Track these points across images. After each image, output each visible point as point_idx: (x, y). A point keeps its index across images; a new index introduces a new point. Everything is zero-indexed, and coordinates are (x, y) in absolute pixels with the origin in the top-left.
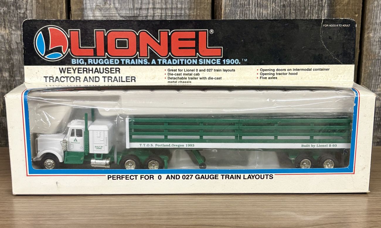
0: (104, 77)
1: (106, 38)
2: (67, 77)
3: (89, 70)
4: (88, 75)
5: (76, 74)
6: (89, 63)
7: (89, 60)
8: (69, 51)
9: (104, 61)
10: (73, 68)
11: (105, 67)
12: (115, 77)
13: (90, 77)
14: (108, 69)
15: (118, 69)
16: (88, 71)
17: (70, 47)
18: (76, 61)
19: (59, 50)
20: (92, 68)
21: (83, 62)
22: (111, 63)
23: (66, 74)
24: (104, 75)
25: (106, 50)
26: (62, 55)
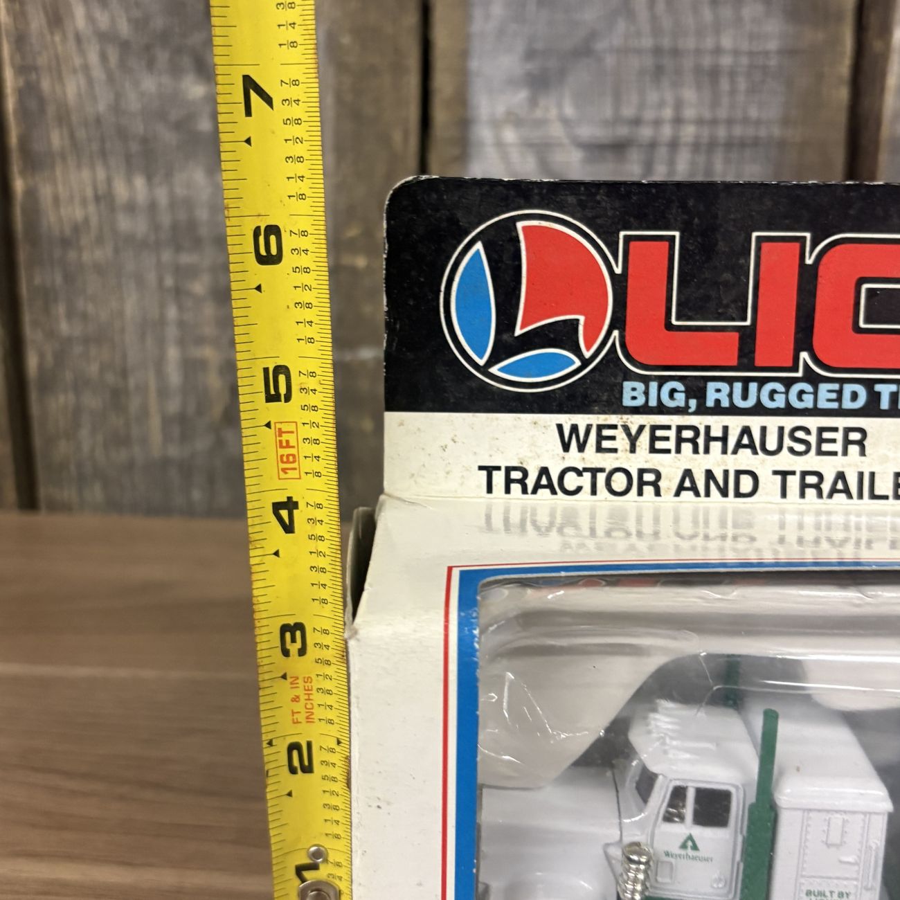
0: (784, 474)
1: (808, 278)
2: (594, 471)
3: (709, 439)
4: (699, 464)
5: (642, 458)
6: (710, 403)
7: (711, 386)
8: (614, 344)
9: (787, 393)
10: (626, 429)
11: (789, 422)
12: (841, 476)
13: (709, 475)
14: (808, 431)
15: (855, 436)
16: (701, 441)
17: (618, 322)
18: (646, 393)
19: (564, 335)
20: (726, 429)
21: (680, 399)
22: (823, 404)
23: (591, 457)
24: (785, 461)
25: (804, 339)
26: (578, 363)
